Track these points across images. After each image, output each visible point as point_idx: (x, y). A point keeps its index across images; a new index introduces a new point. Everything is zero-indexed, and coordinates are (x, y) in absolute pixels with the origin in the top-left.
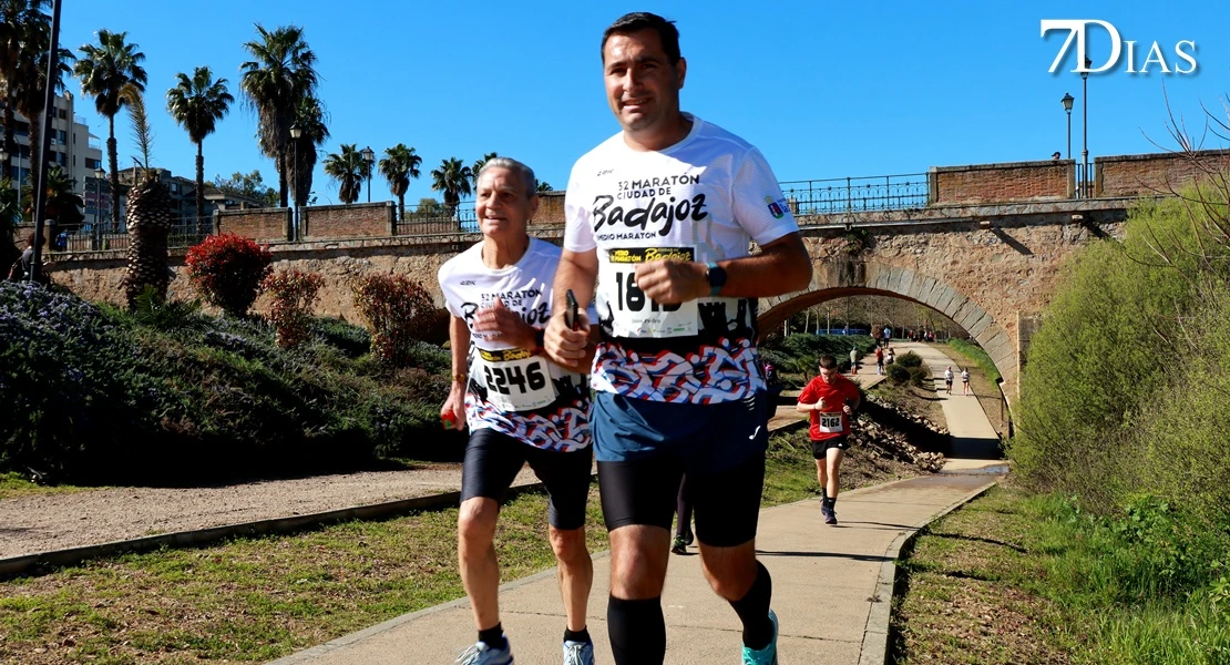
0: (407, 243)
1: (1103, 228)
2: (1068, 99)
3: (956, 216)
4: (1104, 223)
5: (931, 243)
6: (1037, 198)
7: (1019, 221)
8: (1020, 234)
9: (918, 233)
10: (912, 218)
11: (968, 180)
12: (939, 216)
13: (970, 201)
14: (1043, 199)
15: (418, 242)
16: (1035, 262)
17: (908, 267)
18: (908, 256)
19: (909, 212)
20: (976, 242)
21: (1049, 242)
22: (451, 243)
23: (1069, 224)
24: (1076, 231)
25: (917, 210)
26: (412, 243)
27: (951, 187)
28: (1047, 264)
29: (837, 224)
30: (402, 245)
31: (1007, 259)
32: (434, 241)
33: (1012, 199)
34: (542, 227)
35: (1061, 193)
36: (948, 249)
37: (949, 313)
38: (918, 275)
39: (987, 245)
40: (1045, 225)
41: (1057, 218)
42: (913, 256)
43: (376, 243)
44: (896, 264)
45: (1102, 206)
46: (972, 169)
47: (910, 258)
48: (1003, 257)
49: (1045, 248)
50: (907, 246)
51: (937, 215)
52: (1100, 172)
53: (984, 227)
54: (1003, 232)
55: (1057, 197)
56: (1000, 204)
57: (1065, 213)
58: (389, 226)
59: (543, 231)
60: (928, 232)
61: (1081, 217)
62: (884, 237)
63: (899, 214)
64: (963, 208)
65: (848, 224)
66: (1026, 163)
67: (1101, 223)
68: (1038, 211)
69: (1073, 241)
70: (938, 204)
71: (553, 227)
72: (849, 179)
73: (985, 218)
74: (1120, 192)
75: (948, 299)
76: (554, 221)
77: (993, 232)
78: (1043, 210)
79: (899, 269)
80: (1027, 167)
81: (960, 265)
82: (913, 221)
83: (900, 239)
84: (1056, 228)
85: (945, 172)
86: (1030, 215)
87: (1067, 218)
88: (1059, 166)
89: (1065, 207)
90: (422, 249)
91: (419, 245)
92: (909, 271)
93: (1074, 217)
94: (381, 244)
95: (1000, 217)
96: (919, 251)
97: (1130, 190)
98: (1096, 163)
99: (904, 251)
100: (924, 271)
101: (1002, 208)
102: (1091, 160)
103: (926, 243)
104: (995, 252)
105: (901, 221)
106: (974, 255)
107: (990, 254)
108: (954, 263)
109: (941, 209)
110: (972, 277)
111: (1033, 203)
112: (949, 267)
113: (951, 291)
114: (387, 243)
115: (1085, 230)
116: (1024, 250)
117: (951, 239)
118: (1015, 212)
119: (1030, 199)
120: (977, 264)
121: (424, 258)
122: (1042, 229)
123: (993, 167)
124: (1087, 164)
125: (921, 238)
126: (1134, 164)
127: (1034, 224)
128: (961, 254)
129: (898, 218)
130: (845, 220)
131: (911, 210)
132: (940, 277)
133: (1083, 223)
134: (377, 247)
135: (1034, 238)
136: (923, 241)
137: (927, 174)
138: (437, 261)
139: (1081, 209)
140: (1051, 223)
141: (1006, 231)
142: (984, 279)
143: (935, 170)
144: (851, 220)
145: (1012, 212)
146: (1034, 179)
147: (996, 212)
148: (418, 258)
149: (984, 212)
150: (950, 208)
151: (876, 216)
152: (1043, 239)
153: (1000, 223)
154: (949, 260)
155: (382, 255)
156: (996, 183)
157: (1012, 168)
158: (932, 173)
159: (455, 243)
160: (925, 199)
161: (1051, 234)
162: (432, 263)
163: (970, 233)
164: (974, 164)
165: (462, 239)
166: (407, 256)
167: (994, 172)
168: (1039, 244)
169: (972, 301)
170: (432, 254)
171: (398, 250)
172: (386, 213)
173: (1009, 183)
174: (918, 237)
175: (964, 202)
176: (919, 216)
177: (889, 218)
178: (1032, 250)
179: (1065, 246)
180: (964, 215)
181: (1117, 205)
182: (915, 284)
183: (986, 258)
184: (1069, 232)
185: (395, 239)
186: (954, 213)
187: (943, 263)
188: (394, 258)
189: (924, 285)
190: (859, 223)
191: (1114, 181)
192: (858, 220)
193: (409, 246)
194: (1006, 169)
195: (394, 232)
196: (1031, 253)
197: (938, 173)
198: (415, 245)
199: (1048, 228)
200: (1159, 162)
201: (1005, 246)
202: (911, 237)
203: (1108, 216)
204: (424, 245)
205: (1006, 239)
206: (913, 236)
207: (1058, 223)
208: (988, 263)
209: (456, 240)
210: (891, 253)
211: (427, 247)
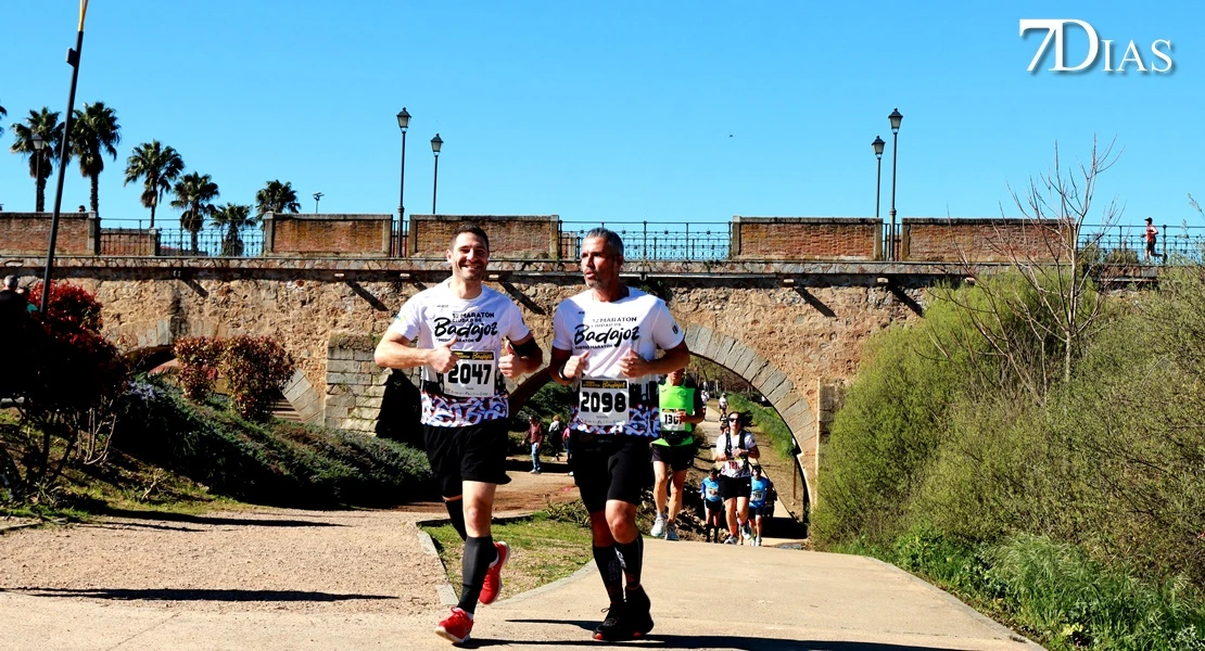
0: (114, 265)
1: (909, 293)
2: (879, 143)
3: (758, 271)
4: (910, 288)
5: (731, 299)
6: (842, 257)
7: (823, 281)
8: (824, 295)
9: (717, 287)
10: (712, 271)
11: (773, 233)
12: (741, 271)
13: (773, 256)
14: (849, 258)
15: (129, 264)
16: (839, 326)
17: (705, 324)
18: (706, 312)
19: (710, 264)
20: (779, 301)
21: (853, 306)
22: (172, 268)
23: (875, 287)
24: (881, 295)
25: (718, 262)
26: (122, 265)
27: (754, 239)
28: (851, 328)
29: (631, 272)
30: (107, 267)
31: (811, 321)
32: (150, 264)
33: (817, 257)
34: (286, 255)
35: (867, 254)
36: (749, 307)
37: (748, 376)
38: (716, 333)
39: (790, 304)
40: (850, 286)
41: (863, 280)
42: (712, 313)
43: (73, 262)
44: (693, 320)
45: (908, 270)
46: (777, 221)
47: (708, 314)
48: (806, 318)
49: (849, 311)
50: (704, 299)
51: (739, 269)
52: (907, 233)
53: (788, 285)
54: (807, 291)
55: (864, 258)
56: (805, 261)
57: (871, 275)
58: (91, 243)
59: (288, 260)
60: (729, 287)
61: (886, 281)
62: (681, 290)
63: (698, 265)
64: (766, 263)
65: (643, 274)
66: (833, 219)
67: (906, 288)
68: (843, 271)
69: (878, 305)
70: (741, 257)
71: (299, 256)
72: (645, 223)
73: (788, 276)
74: (926, 256)
75: (747, 360)
76: (302, 249)
77: (797, 290)
78: (848, 271)
79: (696, 326)
80: (834, 224)
81: (760, 325)
82: (714, 274)
83: (698, 293)
84: (862, 290)
85: (748, 223)
86: (835, 275)
87: (872, 281)
88: (868, 225)
89: (871, 269)
90: (133, 273)
91: (131, 268)
92: (706, 329)
93: (880, 280)
94: (80, 264)
95: (804, 275)
96: (718, 307)
97: (936, 255)
98: (904, 224)
99: (702, 306)
100: (723, 329)
101: (808, 266)
102: (899, 220)
103: (726, 299)
104: (797, 312)
105: (700, 273)
106: (776, 315)
107: (792, 314)
108: (755, 322)
109: (744, 263)
110: (773, 339)
111: (839, 262)
112: (750, 325)
113: (752, 352)
114: (89, 263)
115: (890, 294)
116: (828, 312)
117: (753, 296)
118: (820, 271)
119: (835, 258)
120: (779, 325)
121: (135, 284)
122: (847, 290)
123: (799, 221)
124: (894, 224)
125: (721, 292)
126: (941, 228)
127: (839, 285)
128: (762, 313)
129: (698, 271)
130: (640, 269)
131: (712, 262)
132: (740, 336)
133: (889, 287)
134: (75, 268)
135: (839, 300)
136: (723, 296)
137: (730, 223)
138: (152, 289)
139: (887, 272)
140: (856, 285)
141: (810, 290)
142: (786, 342)
143: (738, 220)
144: (647, 269)
145: (816, 271)
146: (841, 238)
147: (800, 269)
148: (127, 283)
149: (788, 269)
150: (752, 262)
151: (673, 266)
152: (848, 301)
153: (804, 282)
154: (750, 319)
155: (80, 277)
156: (802, 238)
157: (818, 224)
158: (735, 223)
159: (177, 269)
160: (727, 251)
161: (855, 297)
162: (146, 290)
163: (772, 291)
164: (779, 216)
165: (185, 264)
166: (113, 280)
167: (800, 226)
168: (843, 306)
169: (773, 365)
170: (145, 279)
171: (102, 273)
172: (88, 227)
173: (815, 239)
174: (718, 292)
175: (768, 257)
176: (720, 269)
177: (687, 269)
178: (836, 312)
179: (870, 310)
180: (767, 271)
181: (922, 270)
182: (713, 342)
183: (788, 319)
184: (874, 295)
185: (99, 260)
186: (756, 268)
187: (743, 321)
188: (97, 282)
189: (722, 345)
190: (655, 273)
191: (921, 244)
192: (654, 270)
193: (118, 269)
194: (812, 224)
195: (97, 250)
196: (834, 315)
197: (741, 224)
198: (125, 268)
199: (853, 290)
200: (965, 228)
201: (809, 306)
202: (711, 292)
203: (913, 281)
204: (136, 269)
205: (810, 299)
206: (712, 290)
207: (863, 285)
208: (790, 324)
209: (178, 265)
210: (688, 308)
211: (140, 272)
